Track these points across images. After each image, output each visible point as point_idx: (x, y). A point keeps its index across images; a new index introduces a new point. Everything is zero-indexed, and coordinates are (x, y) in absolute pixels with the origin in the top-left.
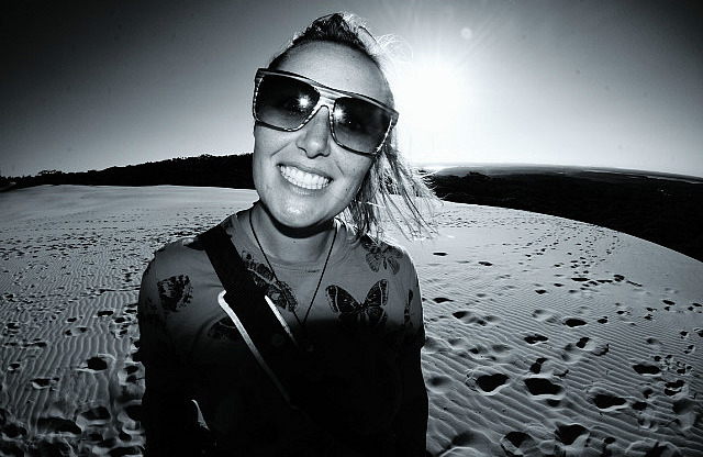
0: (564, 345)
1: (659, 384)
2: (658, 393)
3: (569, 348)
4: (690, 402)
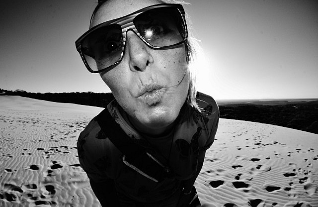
0: (251, 168)
1: (296, 180)
2: (296, 183)
3: (252, 169)
4: (312, 184)
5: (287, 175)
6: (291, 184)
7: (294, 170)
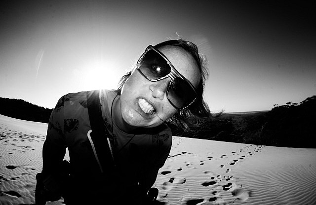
0: (162, 183)
2: (220, 191)
3: (165, 184)
4: (240, 190)
5: (205, 184)
6: (214, 193)
7: (213, 178)
